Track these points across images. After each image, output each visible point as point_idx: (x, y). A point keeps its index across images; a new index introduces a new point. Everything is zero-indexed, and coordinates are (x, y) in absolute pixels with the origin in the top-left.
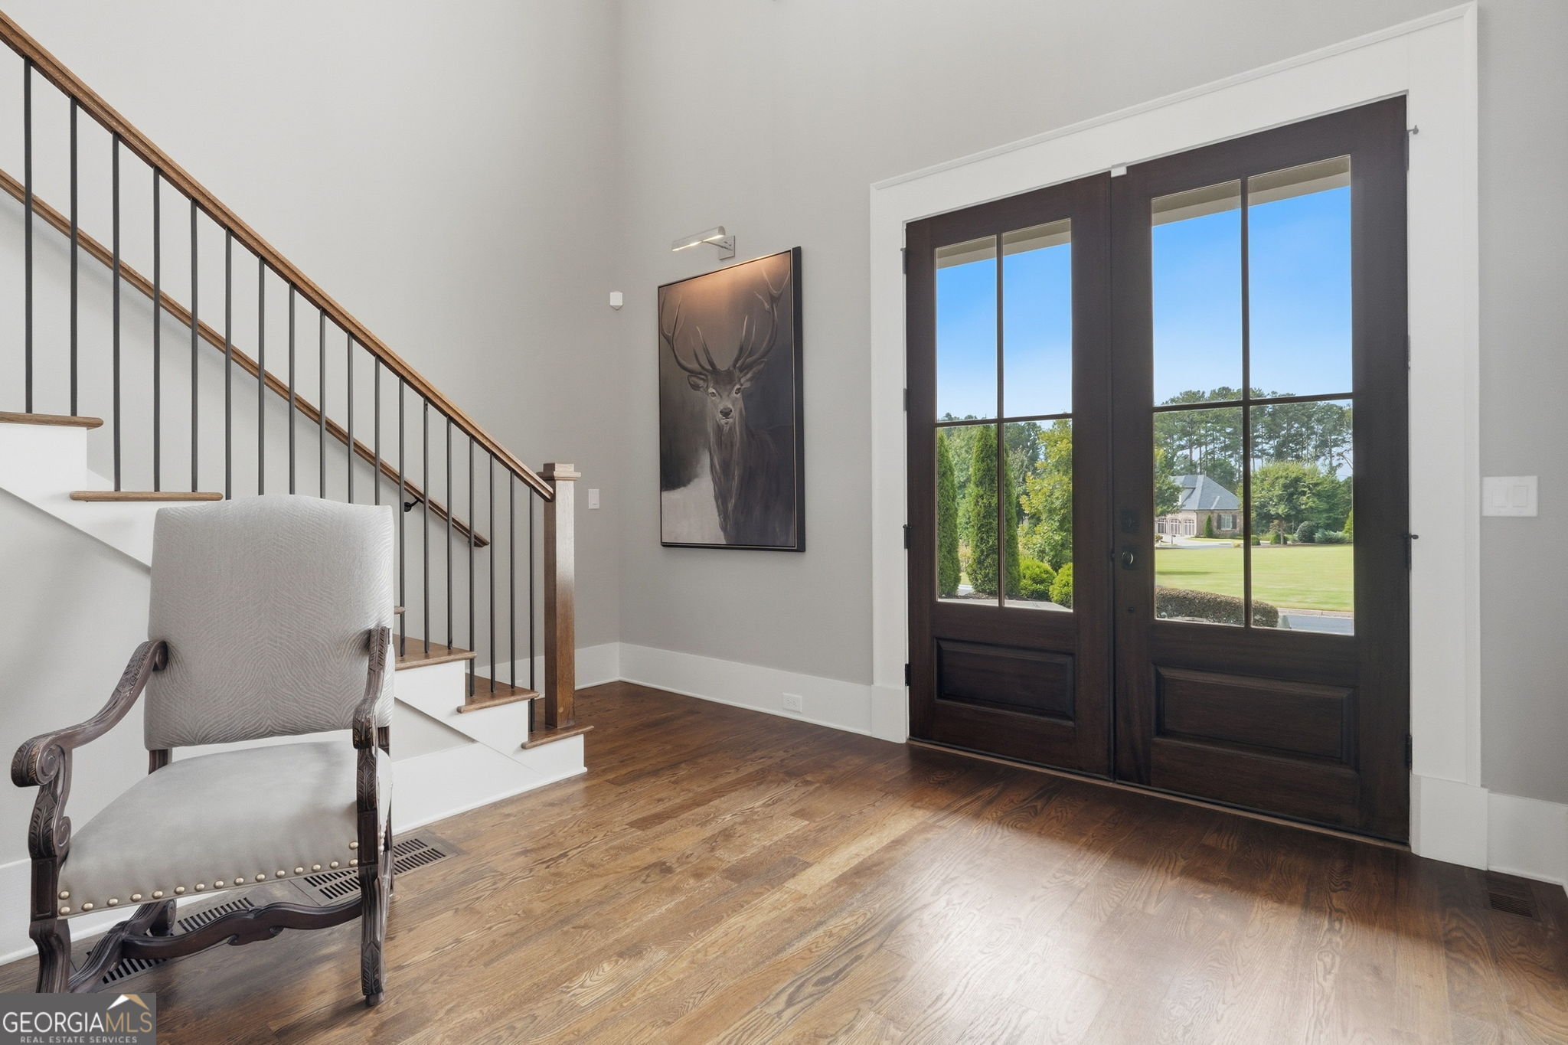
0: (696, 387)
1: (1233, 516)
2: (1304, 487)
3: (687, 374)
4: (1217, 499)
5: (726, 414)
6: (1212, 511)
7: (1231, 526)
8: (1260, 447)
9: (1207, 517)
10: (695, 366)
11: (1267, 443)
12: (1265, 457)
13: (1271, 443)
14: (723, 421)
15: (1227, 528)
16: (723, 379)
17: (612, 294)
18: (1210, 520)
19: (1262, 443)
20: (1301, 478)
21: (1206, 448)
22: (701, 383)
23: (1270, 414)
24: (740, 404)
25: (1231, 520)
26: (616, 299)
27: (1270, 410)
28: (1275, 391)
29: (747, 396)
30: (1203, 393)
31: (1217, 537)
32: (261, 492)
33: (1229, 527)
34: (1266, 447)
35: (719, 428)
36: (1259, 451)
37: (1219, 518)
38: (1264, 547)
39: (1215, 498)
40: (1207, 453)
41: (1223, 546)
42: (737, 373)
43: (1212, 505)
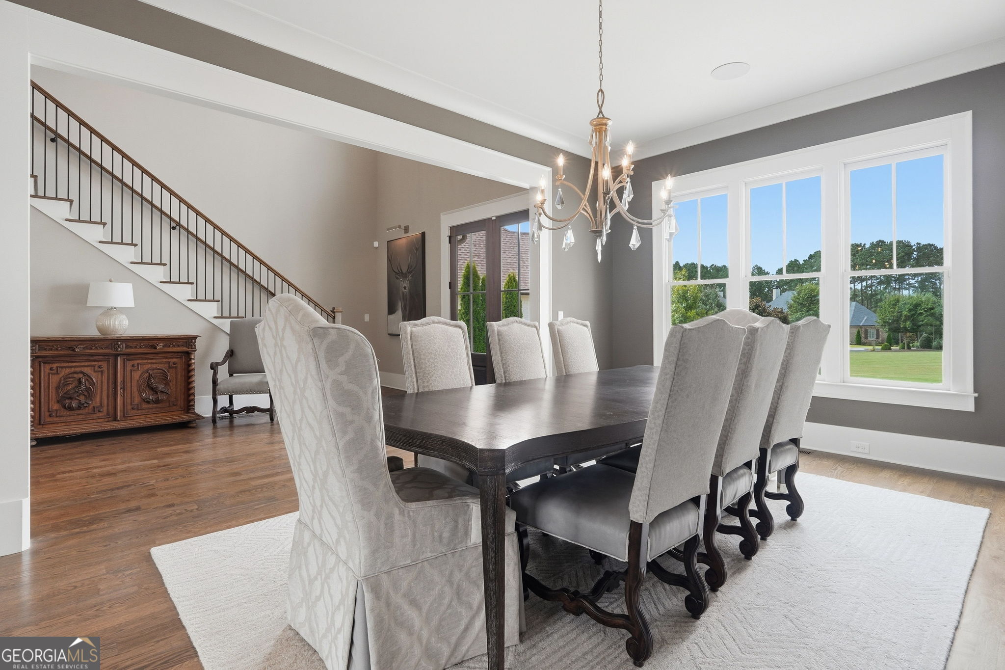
0: (397, 278)
1: (876, 330)
2: (921, 310)
3: (395, 273)
4: (865, 318)
5: (405, 288)
6: (861, 327)
7: (875, 337)
8: (908, 282)
9: (857, 330)
10: (396, 271)
11: (913, 279)
12: (912, 289)
13: (916, 279)
14: (404, 291)
15: (872, 338)
16: (404, 276)
17: (375, 243)
18: (859, 333)
19: (909, 279)
20: (920, 305)
21: (867, 283)
22: (399, 277)
23: (915, 259)
24: (408, 285)
25: (875, 333)
26: (376, 244)
27: (915, 256)
28: (919, 242)
29: (410, 282)
30: (865, 244)
31: (864, 344)
32: (253, 316)
33: (873, 337)
34: (912, 281)
35: (403, 293)
36: (907, 284)
37: (866, 332)
38: (893, 351)
39: (864, 317)
40: (867, 287)
41: (866, 351)
42: (408, 275)
43: (861, 322)
